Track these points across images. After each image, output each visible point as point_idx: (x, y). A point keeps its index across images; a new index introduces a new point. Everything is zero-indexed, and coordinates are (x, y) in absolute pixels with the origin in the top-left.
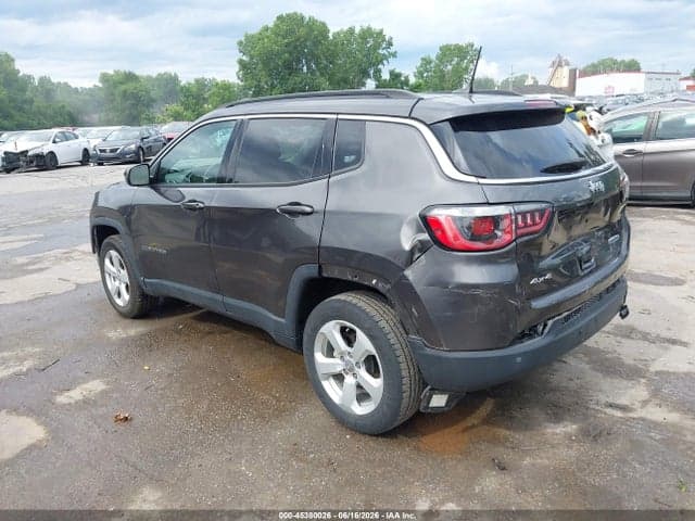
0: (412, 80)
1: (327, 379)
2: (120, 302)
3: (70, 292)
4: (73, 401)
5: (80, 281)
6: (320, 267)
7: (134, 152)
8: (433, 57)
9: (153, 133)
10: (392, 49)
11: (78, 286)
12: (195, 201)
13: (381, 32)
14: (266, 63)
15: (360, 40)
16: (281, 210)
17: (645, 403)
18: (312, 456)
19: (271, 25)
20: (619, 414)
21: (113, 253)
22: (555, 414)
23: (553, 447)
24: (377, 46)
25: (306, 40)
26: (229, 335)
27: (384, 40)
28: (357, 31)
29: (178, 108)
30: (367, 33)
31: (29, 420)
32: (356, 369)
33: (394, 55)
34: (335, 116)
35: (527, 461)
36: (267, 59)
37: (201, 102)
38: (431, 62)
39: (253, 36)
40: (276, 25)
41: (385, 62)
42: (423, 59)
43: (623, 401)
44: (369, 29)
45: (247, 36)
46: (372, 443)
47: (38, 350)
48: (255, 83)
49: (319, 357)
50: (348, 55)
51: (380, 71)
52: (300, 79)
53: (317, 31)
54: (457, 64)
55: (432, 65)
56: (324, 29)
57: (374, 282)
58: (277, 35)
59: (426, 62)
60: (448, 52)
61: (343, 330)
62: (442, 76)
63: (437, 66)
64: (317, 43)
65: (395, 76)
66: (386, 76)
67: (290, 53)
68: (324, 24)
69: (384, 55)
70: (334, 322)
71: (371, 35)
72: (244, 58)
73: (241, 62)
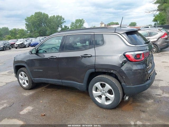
0: (70, 28)
1: (96, 97)
2: (24, 86)
3: (5, 85)
4: (25, 113)
5: (6, 82)
6: (95, 69)
7: (2, 48)
8: (74, 22)
9: (7, 42)
10: (64, 21)
11: (7, 83)
12: (53, 56)
13: (61, 16)
14: (33, 24)
15: (56, 18)
16: (82, 57)
17: (163, 93)
18: (99, 116)
19: (34, 15)
20: (159, 96)
21: (23, 73)
22: (147, 98)
23: (151, 105)
24: (61, 20)
25: (43, 18)
26: (58, 91)
27: (62, 18)
28: (55, 16)
29: (9, 36)
30: (58, 17)
31: (16, 120)
32: (105, 93)
33: (65, 22)
34: (94, 33)
35: (148, 109)
36: (33, 23)
37: (16, 34)
38: (74, 23)
39: (29, 18)
40: (35, 15)
41: (63, 24)
42: (72, 23)
43: (158, 93)
44: (58, 16)
45: (27, 18)
46: (111, 111)
47: (5, 101)
48: (30, 29)
49: (94, 92)
50: (54, 22)
51: (62, 26)
52: (42, 28)
53: (46, 16)
54: (80, 24)
55: (74, 24)
56: (47, 16)
57: (112, 71)
58: (36, 17)
59: (73, 23)
60: (77, 21)
61: (101, 84)
62: (77, 27)
63: (75, 24)
64: (46, 19)
65: (66, 27)
66: (63, 27)
67: (39, 22)
68: (47, 15)
69: (62, 22)
70: (99, 83)
71: (59, 17)
72: (27, 23)
73: (26, 24)
